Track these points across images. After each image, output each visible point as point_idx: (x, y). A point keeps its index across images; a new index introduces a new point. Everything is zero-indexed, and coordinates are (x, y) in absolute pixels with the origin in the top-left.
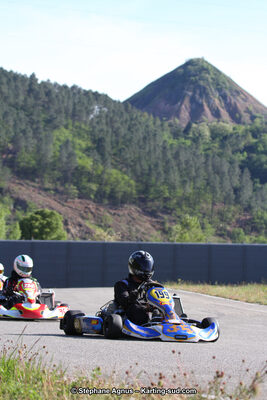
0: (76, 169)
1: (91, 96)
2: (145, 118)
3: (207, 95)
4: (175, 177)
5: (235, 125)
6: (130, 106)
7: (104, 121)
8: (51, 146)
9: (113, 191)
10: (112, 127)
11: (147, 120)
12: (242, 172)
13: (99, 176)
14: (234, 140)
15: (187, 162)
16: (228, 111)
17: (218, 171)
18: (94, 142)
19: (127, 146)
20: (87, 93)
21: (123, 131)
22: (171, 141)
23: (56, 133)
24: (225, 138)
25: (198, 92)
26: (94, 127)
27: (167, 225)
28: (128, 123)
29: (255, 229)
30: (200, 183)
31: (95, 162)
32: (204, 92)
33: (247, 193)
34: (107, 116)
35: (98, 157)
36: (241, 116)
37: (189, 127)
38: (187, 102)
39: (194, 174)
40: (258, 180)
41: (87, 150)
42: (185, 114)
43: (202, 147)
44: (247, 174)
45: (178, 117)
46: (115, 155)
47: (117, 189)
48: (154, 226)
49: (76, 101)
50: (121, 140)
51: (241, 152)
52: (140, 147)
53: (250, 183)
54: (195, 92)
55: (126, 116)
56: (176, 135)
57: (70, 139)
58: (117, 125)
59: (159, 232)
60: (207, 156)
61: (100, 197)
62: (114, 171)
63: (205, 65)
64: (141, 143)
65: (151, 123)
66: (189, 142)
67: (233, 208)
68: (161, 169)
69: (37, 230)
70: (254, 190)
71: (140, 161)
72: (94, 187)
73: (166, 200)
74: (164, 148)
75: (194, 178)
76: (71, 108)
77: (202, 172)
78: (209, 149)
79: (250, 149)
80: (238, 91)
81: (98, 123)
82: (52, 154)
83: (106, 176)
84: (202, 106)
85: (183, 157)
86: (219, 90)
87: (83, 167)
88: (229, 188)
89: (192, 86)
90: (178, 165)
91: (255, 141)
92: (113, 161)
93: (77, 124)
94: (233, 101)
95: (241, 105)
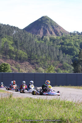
0: (9, 50)
1: (13, 28)
2: (30, 34)
3: (48, 27)
4: (39, 53)
5: (57, 36)
6: (25, 31)
7: (17, 35)
8: (1, 43)
9: (20, 57)
10: (20, 37)
11: (30, 35)
12: (60, 51)
13: (16, 52)
14: (57, 41)
15: (43, 48)
16: (55, 32)
17: (52, 51)
18: (14, 42)
19: (25, 43)
20: (12, 27)
21: (23, 38)
22: (37, 42)
23: (3, 39)
24: (54, 40)
25: (45, 26)
26: (14, 37)
27: (37, 67)
28: (25, 36)
29: (64, 69)
30: (47, 54)
31: (15, 48)
32: (47, 26)
33: (61, 57)
34: (18, 34)
35: (16, 47)
36: (58, 34)
37: (43, 37)
38: (42, 29)
39: (45, 52)
40: (64, 53)
41: (12, 45)
42: (42, 33)
43: (47, 43)
44: (61, 52)
45: (39, 34)
46: (21, 46)
47: (21, 56)
48: (33, 68)
49: (8, 29)
50: (22, 41)
51: (59, 45)
52: (28, 44)
53: (62, 54)
54: (44, 26)
55: (24, 34)
56: (39, 40)
57: (7, 41)
58: (21, 37)
59: (35, 70)
60: (49, 46)
61: (16, 59)
62: (21, 51)
63: (47, 18)
64: (29, 42)
65: (31, 36)
66: (43, 42)
67: (57, 62)
68: (35, 50)
69: (3, 69)
70: (63, 57)
71: (29, 48)
72: (15, 56)
73: (37, 59)
74: (36, 44)
75: (45, 53)
76: (7, 31)
77: (48, 51)
78: (49, 44)
79: (62, 44)
80: (58, 26)
81: (15, 36)
82: (1, 46)
83: (18, 53)
84: (47, 30)
85: (41, 46)
86: (52, 26)
87: (11, 50)
88: (56, 56)
89: (44, 25)
90: (40, 49)
91: (63, 41)
92: (20, 48)
93: (9, 36)
94: (56, 29)
95: (58, 30)
